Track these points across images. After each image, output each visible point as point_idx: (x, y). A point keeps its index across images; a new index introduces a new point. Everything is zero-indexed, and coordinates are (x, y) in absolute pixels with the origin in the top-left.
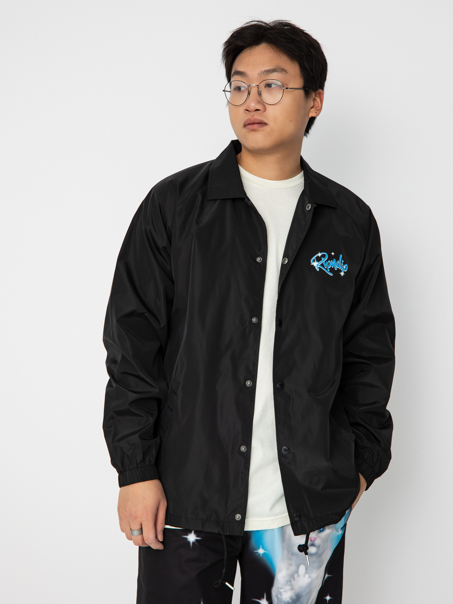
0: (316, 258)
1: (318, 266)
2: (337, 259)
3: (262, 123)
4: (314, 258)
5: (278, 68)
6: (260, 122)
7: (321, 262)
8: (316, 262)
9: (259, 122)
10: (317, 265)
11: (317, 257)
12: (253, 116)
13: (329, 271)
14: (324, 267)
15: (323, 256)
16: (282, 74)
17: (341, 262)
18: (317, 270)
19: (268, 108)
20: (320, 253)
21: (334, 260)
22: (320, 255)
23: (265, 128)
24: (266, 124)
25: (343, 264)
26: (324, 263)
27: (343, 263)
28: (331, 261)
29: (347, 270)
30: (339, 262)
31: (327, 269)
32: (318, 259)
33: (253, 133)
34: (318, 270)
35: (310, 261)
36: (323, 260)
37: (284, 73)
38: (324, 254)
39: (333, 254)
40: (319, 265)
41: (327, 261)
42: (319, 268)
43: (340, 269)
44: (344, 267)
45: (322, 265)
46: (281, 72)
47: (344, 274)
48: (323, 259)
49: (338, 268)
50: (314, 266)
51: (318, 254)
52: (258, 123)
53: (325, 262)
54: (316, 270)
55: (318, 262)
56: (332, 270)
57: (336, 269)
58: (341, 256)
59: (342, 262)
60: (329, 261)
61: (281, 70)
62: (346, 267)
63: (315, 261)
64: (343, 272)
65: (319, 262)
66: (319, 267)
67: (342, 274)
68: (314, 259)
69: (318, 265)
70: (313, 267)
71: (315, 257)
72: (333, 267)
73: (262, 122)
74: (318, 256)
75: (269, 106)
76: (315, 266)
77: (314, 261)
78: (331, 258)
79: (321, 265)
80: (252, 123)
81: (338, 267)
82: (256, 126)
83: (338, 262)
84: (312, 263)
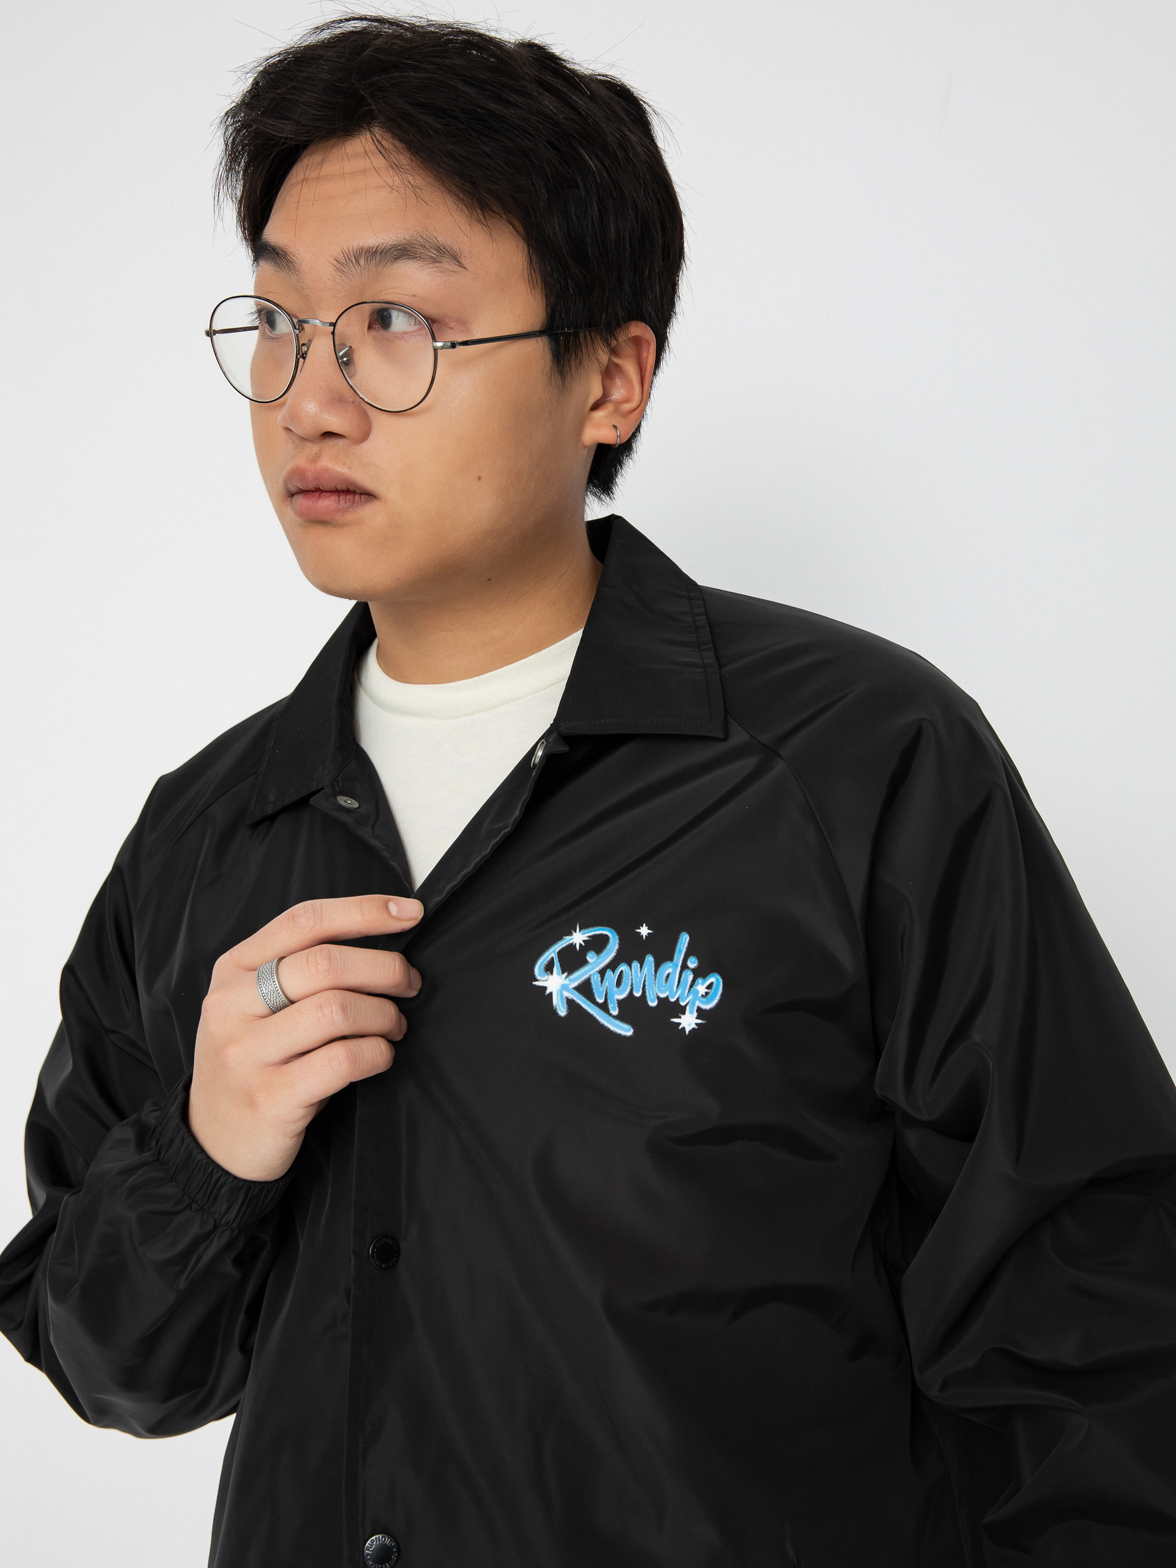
0: (560, 953)
1: (566, 994)
2: (664, 955)
3: (354, 493)
4: (553, 955)
5: (421, 240)
6: (344, 488)
7: (579, 976)
8: (558, 974)
9: (339, 487)
10: (559, 987)
11: (563, 949)
12: (315, 459)
13: (615, 1012)
14: (590, 997)
15: (597, 944)
16: (440, 271)
17: (684, 966)
18: (557, 1013)
19: (380, 422)
20: (580, 930)
21: (650, 959)
22: (578, 938)
23: (368, 512)
24: (369, 495)
25: (691, 977)
26: (595, 980)
27: (693, 970)
28: (636, 965)
29: (716, 1001)
30: (670, 970)
31: (604, 1007)
32: (572, 960)
33: (318, 530)
34: (562, 1012)
35: (533, 971)
36: (595, 962)
37: (448, 267)
38: (602, 935)
39: (644, 931)
40: (568, 990)
41: (613, 965)
42: (570, 1003)
43: (673, 1000)
44: (701, 988)
45: (585, 989)
46: (434, 261)
47: (700, 1021)
48: (591, 957)
49: (663, 995)
50: (548, 992)
51: (570, 934)
52: (337, 492)
53: (602, 973)
54: (554, 1012)
55: (566, 974)
56: (631, 1009)
57: (653, 1003)
58: (685, 939)
59: (688, 968)
60: (623, 967)
61: (433, 253)
62: (710, 987)
63: (555, 970)
64: (695, 1014)
65: (572, 977)
66: (571, 996)
67: (688, 1022)
68: (549, 958)
69: (564, 987)
70: (544, 997)
71: (554, 951)
72: (638, 994)
73: (351, 488)
74: (572, 946)
75: (383, 417)
76: (551, 994)
77: (549, 968)
78: (631, 952)
79: (577, 989)
80: (311, 487)
81: (662, 992)
82: (327, 503)
83: (669, 968)
84: (538, 977)
